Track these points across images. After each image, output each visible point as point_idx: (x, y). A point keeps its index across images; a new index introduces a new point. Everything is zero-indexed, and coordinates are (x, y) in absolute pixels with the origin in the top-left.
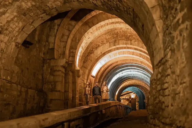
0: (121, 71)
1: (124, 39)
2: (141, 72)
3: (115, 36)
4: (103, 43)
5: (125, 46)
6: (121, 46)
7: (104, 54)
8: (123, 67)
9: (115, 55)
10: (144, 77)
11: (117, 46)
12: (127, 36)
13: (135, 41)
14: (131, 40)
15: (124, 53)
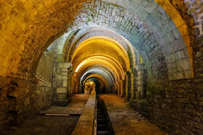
0: (91, 69)
1: (100, 50)
2: (102, 70)
3: (94, 47)
4: (86, 51)
5: (100, 54)
6: (98, 54)
7: (85, 59)
8: (92, 67)
9: (91, 59)
10: (103, 73)
11: (95, 54)
12: (102, 48)
13: (107, 52)
14: (104, 51)
15: (97, 58)
